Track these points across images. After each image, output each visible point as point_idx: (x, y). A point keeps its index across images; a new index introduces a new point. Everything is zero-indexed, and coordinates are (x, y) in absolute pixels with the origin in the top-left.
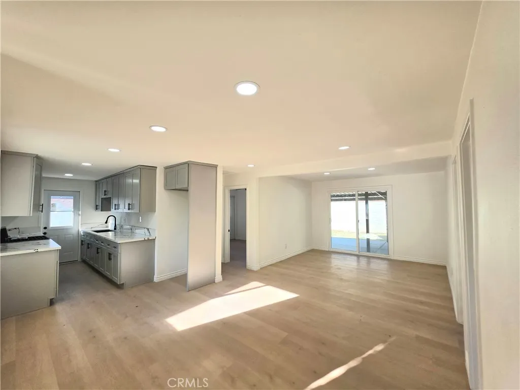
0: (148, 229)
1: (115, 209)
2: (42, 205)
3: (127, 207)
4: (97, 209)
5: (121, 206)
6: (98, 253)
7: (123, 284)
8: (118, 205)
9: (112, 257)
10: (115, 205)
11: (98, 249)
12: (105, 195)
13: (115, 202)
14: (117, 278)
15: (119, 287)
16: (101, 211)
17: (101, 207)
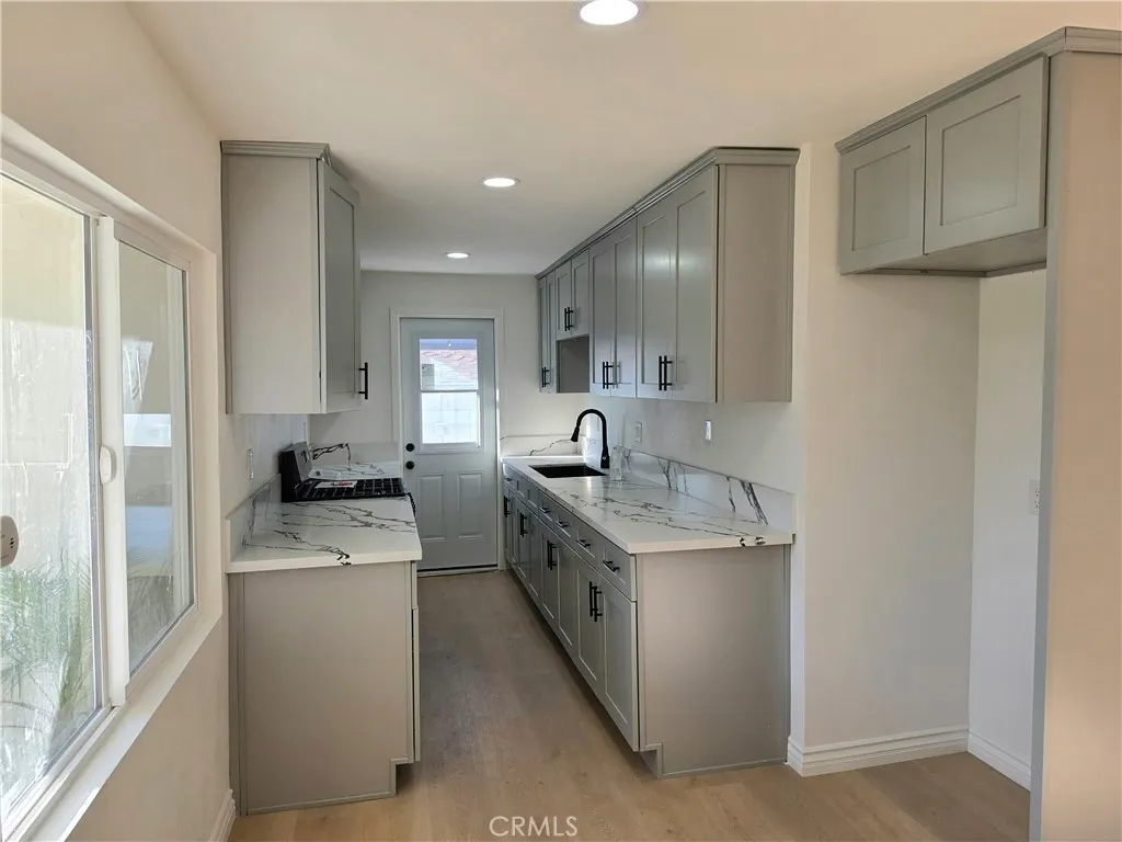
0: (749, 488)
1: (606, 384)
2: (366, 370)
3: (653, 375)
4: (544, 384)
5: (628, 372)
6: (551, 564)
7: (653, 753)
8: (616, 366)
9: (604, 605)
10: (606, 366)
11: (550, 546)
12: (568, 327)
13: (601, 354)
14: (629, 715)
15: (641, 763)
16: (559, 391)
17: (558, 375)
